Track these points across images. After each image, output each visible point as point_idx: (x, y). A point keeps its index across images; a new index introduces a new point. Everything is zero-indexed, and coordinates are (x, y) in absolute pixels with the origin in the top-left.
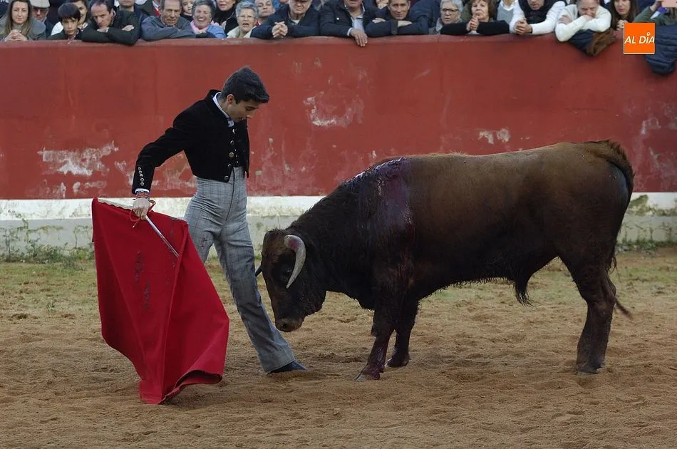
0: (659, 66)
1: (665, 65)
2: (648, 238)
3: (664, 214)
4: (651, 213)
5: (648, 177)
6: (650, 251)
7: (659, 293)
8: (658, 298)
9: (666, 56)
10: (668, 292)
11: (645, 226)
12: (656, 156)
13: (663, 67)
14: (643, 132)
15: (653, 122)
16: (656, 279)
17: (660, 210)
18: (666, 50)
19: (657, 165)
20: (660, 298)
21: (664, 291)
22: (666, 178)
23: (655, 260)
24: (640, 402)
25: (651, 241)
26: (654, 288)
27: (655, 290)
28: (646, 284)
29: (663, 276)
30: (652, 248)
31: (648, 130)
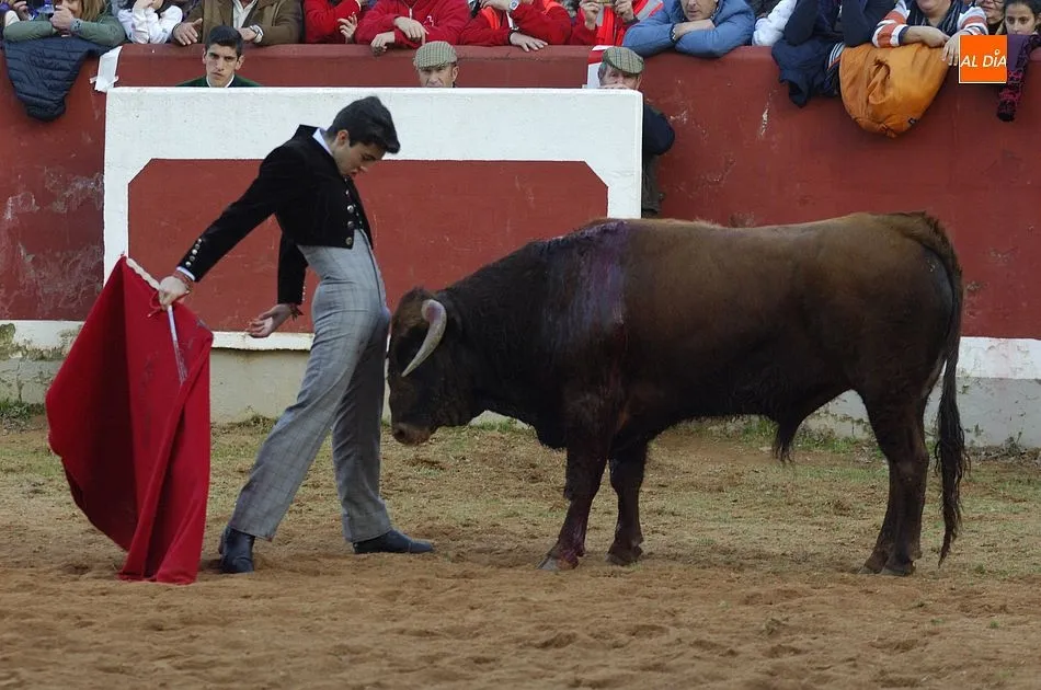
0: (37, 105)
1: (49, 102)
2: (14, 398)
3: (43, 358)
4: (20, 355)
5: (16, 293)
6: (17, 420)
7: (36, 492)
8: (32, 501)
9: (50, 88)
10: (51, 490)
11: (10, 377)
12: (29, 259)
13: (45, 107)
14: (9, 216)
15: (26, 201)
16: (30, 468)
17: (35, 351)
18: (51, 77)
19: (32, 273)
20: (37, 500)
21: (44, 488)
22: (45, 296)
23: (26, 436)
24: (13, 680)
25: (19, 404)
26: (25, 483)
27: (28, 487)
28: (12, 477)
29: (40, 463)
30: (21, 415)
31: (15, 214)
